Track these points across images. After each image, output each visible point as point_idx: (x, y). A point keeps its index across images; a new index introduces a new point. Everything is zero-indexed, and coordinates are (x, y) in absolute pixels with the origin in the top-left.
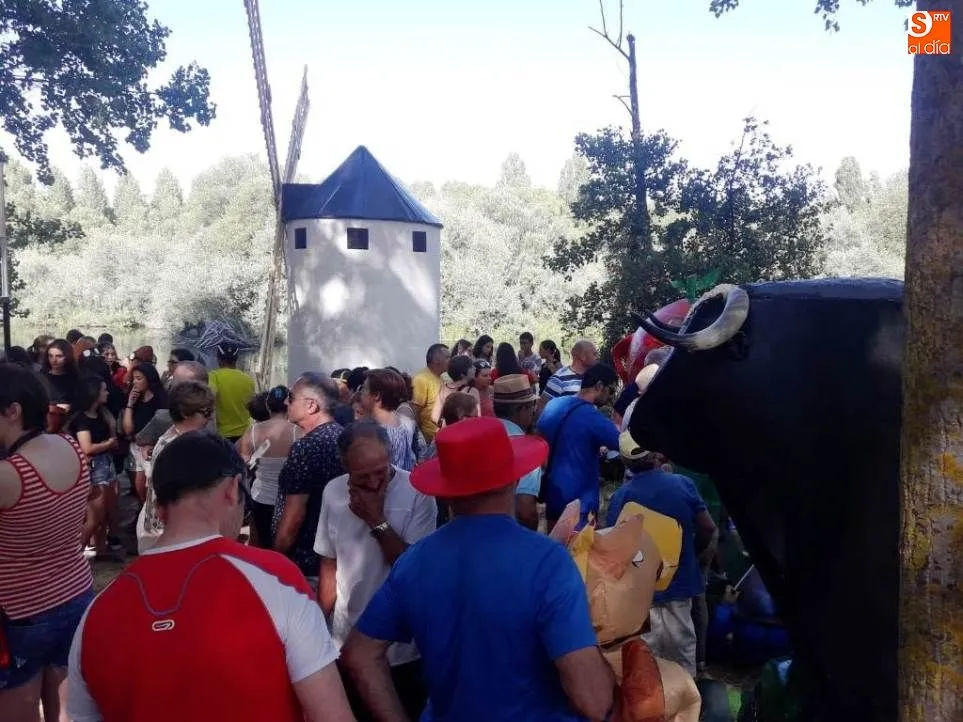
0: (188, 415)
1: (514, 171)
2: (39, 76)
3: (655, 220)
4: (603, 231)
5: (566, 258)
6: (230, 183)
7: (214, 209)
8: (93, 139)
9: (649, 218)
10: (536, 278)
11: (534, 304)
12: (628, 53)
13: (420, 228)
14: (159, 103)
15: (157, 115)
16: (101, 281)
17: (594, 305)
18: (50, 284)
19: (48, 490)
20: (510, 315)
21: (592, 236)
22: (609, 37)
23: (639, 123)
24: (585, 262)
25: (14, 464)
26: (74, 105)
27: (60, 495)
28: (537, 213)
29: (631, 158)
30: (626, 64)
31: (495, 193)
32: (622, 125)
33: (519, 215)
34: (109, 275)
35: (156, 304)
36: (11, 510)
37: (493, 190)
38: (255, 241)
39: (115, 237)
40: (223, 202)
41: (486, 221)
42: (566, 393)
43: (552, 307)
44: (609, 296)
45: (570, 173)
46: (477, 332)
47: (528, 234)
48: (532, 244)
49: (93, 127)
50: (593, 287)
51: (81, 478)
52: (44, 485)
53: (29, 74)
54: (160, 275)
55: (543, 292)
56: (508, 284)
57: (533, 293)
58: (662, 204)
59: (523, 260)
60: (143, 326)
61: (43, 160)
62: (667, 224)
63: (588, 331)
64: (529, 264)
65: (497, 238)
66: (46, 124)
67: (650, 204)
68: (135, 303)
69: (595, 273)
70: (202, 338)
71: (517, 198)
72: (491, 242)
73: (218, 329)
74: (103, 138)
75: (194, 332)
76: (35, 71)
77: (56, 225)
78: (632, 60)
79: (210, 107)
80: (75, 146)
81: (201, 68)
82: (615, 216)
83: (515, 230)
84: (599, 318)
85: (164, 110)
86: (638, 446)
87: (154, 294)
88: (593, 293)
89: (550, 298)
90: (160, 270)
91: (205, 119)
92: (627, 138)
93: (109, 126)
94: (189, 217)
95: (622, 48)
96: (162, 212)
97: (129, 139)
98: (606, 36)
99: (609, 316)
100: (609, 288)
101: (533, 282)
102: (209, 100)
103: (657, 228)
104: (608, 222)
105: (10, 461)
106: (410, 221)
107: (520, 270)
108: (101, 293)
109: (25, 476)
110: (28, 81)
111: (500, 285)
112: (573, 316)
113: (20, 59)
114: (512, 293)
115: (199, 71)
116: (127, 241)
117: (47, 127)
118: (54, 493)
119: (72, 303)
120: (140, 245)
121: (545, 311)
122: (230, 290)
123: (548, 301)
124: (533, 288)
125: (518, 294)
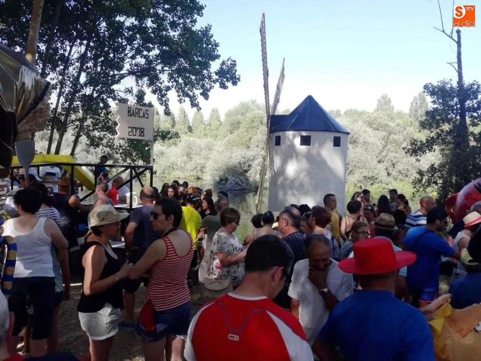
0: (228, 222)
1: (385, 102)
2: (166, 68)
3: (471, 129)
4: (439, 135)
5: (417, 149)
6: (242, 114)
7: (235, 126)
8: (188, 96)
9: (467, 128)
10: (396, 160)
11: (394, 173)
12: (456, 39)
13: (338, 135)
14: (215, 77)
15: (214, 83)
16: (185, 158)
17: (433, 175)
18: (164, 159)
19: (177, 255)
20: (380, 178)
21: (433, 138)
22: (445, 32)
23: (462, 77)
24: (427, 151)
25: (165, 241)
26: (180, 80)
27: (181, 258)
28: (398, 125)
29: (457, 96)
30: (456, 45)
31: (374, 115)
32: (451, 78)
33: (387, 125)
34: (188, 155)
35: (207, 169)
36: (162, 261)
37: (373, 113)
38: (252, 140)
39: (191, 139)
40: (239, 123)
41: (368, 129)
42: (418, 225)
43: (404, 175)
44: (442, 171)
45: (417, 103)
46: (361, 187)
47: (392, 135)
48: (395, 141)
49: (188, 90)
50: (432, 166)
51: (190, 251)
52: (175, 252)
53: (162, 68)
54: (210, 156)
55: (400, 167)
56: (379, 162)
57: (394, 167)
58: (476, 120)
59: (389, 150)
60: (202, 179)
61: (167, 106)
62: (479, 132)
63: (429, 189)
64: (392, 152)
65: (374, 138)
66: (168, 89)
67: (468, 120)
68: (199, 168)
69: (433, 157)
70: (227, 185)
71: (387, 117)
72: (371, 140)
73: (234, 181)
74: (191, 94)
75: (224, 182)
76: (165, 66)
77: (168, 133)
78: (459, 43)
79: (237, 77)
80: (178, 98)
81: (233, 60)
82: (446, 127)
83: (385, 134)
84: (436, 183)
85: (217, 80)
86: (471, 258)
87: (207, 165)
88: (432, 169)
89: (404, 170)
90: (211, 154)
91: (235, 83)
92: (455, 84)
93: (194, 89)
94: (223, 130)
95: (453, 37)
96: (212, 128)
97: (201, 94)
98: (444, 32)
99: (441, 182)
100: (442, 166)
101: (394, 161)
102: (237, 74)
103: (472, 133)
104: (442, 131)
105: (164, 239)
106: (332, 131)
107: (387, 155)
108: (185, 163)
109: (169, 247)
110: (162, 71)
111: (375, 162)
112: (420, 181)
113: (159, 61)
114: (381, 167)
115: (232, 61)
116: (197, 141)
117: (168, 90)
118: (179, 257)
119: (173, 167)
120: (202, 142)
121: (401, 177)
122: (240, 164)
123: (403, 172)
124: (394, 164)
125: (385, 167)
